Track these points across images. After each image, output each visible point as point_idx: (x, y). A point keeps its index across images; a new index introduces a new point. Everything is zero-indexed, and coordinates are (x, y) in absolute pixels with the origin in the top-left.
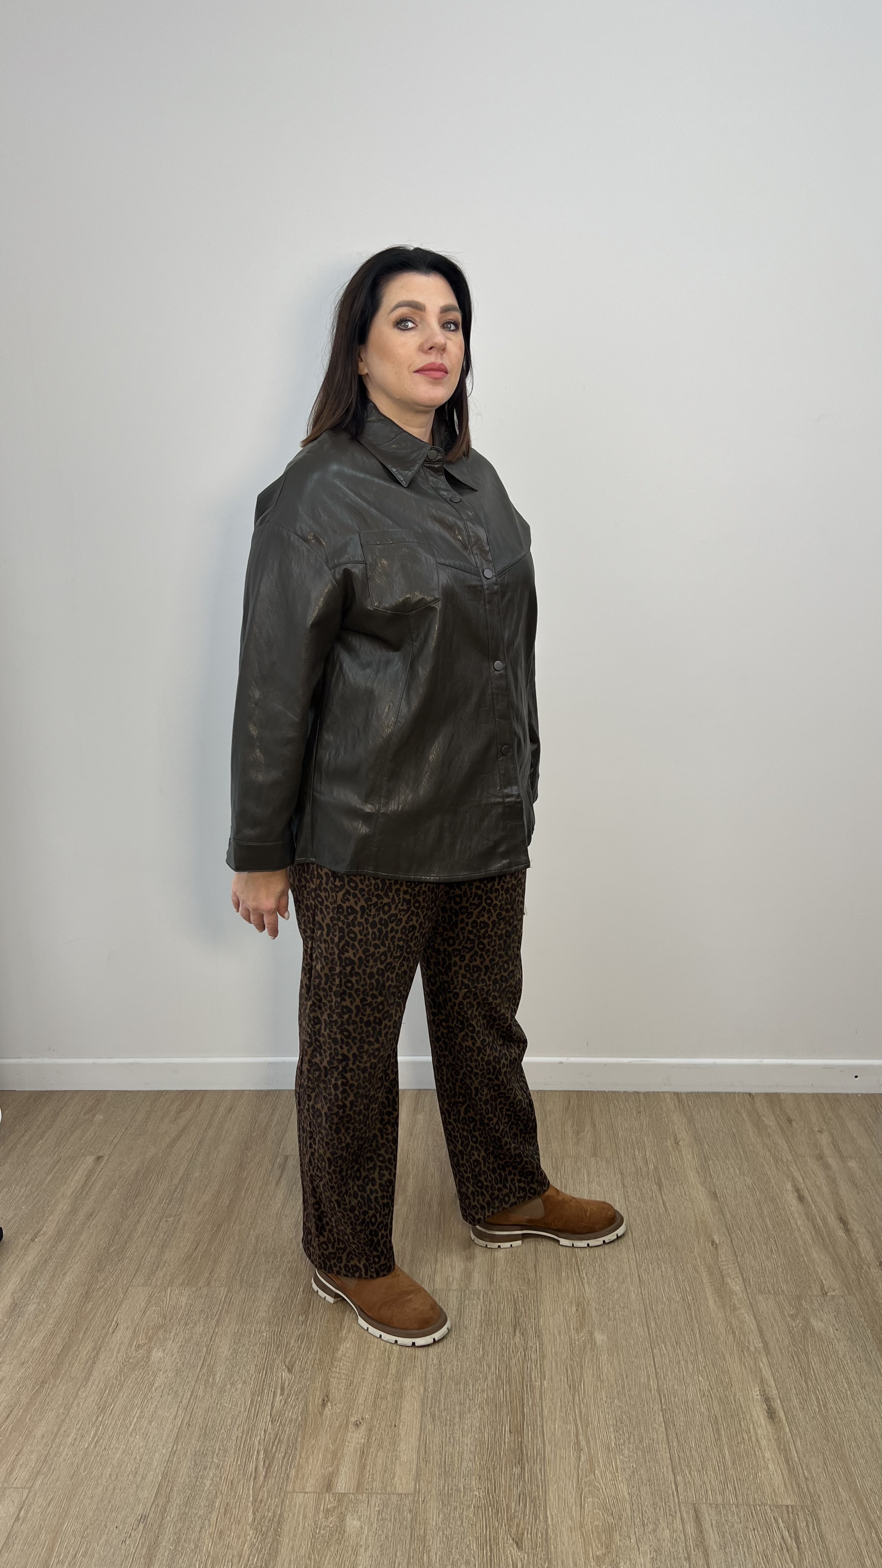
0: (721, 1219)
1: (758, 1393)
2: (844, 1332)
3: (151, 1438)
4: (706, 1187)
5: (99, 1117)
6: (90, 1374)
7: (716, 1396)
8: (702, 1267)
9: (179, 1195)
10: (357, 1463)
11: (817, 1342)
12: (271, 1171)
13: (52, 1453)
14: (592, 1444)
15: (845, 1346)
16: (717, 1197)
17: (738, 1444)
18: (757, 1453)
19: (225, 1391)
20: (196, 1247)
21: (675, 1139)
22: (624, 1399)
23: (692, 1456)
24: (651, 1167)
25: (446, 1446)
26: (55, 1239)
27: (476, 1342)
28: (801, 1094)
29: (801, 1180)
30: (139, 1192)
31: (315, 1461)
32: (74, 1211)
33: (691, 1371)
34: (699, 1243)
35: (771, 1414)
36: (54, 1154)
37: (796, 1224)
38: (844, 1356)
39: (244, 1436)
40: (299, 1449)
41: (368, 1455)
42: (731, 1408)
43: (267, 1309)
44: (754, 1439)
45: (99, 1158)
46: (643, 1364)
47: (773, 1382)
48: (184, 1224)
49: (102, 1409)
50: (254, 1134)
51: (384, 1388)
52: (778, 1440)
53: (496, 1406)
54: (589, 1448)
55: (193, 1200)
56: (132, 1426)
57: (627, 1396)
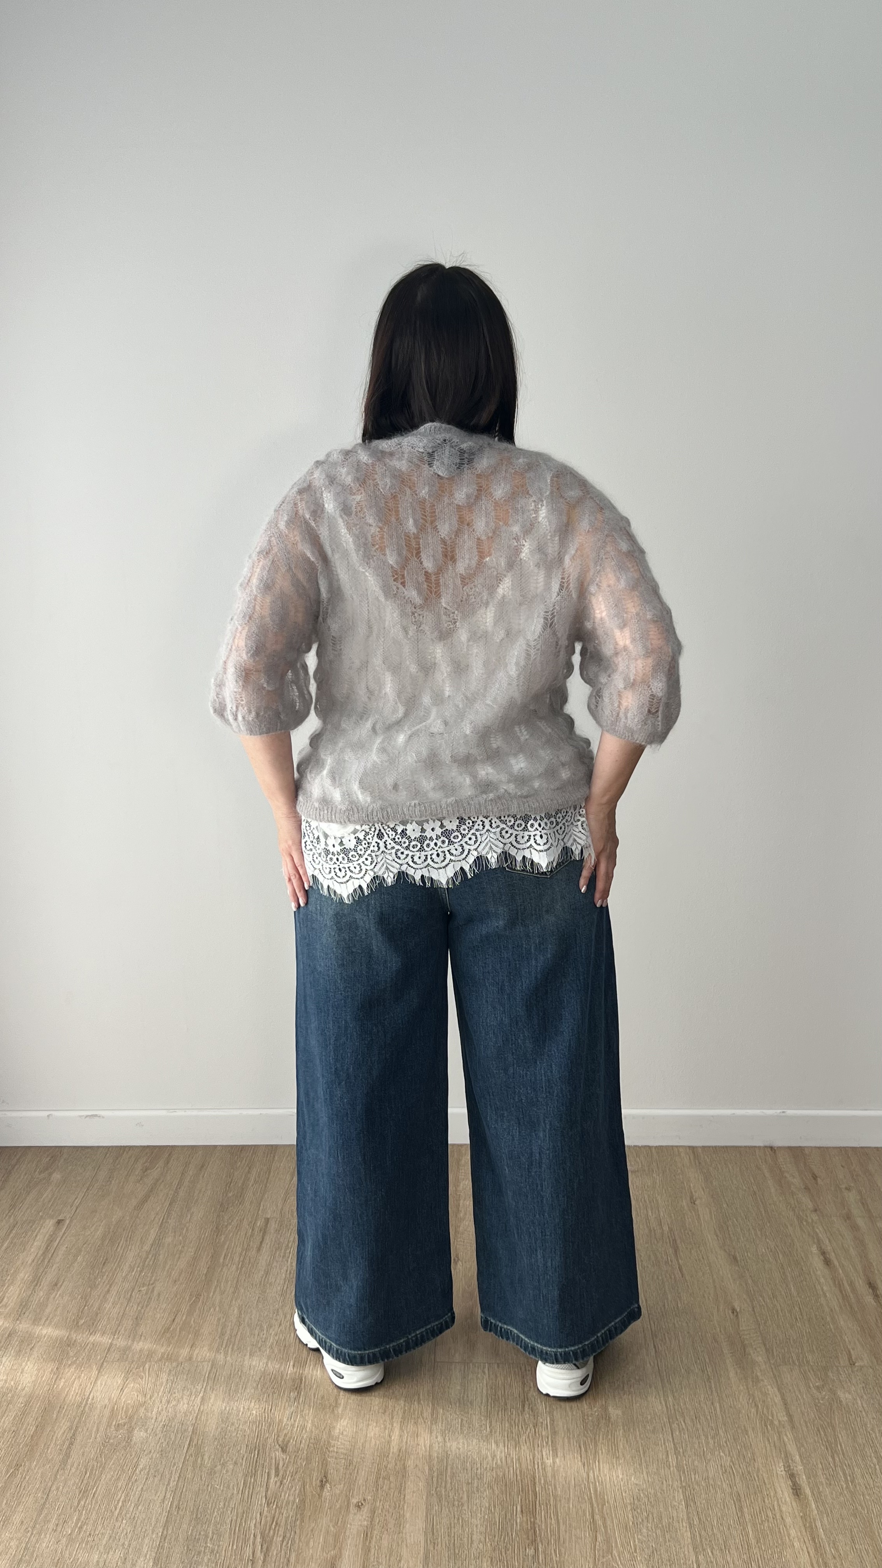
0: (741, 1285)
1: (782, 1469)
2: (873, 1404)
3: (139, 1522)
4: (725, 1250)
5: (57, 1176)
6: (68, 1456)
7: (738, 1472)
8: (722, 1337)
9: (151, 1263)
10: (360, 1546)
11: (845, 1415)
12: (252, 1235)
13: (34, 1540)
14: (609, 1522)
15: (873, 1418)
16: (737, 1262)
17: (762, 1521)
18: (782, 1531)
19: (215, 1473)
20: (174, 1319)
21: (691, 1197)
22: (642, 1476)
23: (713, 1534)
24: (666, 1228)
25: (454, 1527)
26: (18, 1311)
27: (482, 1418)
28: (827, 1148)
29: (827, 1242)
30: (107, 1259)
31: (317, 1544)
32: (36, 1281)
33: (711, 1446)
34: (718, 1312)
35: (797, 1491)
36: (10, 1217)
37: (822, 1290)
38: (873, 1430)
39: (239, 1520)
40: (298, 1531)
41: (372, 1538)
42: (753, 1485)
43: (255, 1385)
44: (778, 1517)
45: (59, 1222)
46: (660, 1439)
47: (798, 1457)
48: (159, 1295)
49: (84, 1493)
50: (230, 1195)
51: (386, 1467)
52: (804, 1518)
53: (506, 1485)
54: (605, 1527)
55: (166, 1269)
56: (118, 1510)
57: (645, 1473)
